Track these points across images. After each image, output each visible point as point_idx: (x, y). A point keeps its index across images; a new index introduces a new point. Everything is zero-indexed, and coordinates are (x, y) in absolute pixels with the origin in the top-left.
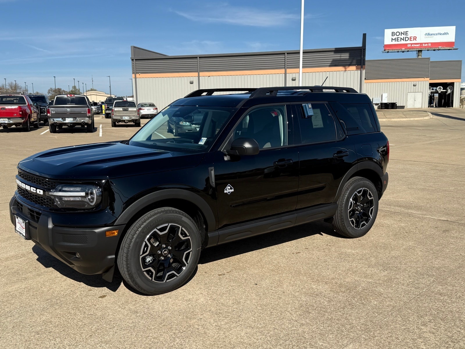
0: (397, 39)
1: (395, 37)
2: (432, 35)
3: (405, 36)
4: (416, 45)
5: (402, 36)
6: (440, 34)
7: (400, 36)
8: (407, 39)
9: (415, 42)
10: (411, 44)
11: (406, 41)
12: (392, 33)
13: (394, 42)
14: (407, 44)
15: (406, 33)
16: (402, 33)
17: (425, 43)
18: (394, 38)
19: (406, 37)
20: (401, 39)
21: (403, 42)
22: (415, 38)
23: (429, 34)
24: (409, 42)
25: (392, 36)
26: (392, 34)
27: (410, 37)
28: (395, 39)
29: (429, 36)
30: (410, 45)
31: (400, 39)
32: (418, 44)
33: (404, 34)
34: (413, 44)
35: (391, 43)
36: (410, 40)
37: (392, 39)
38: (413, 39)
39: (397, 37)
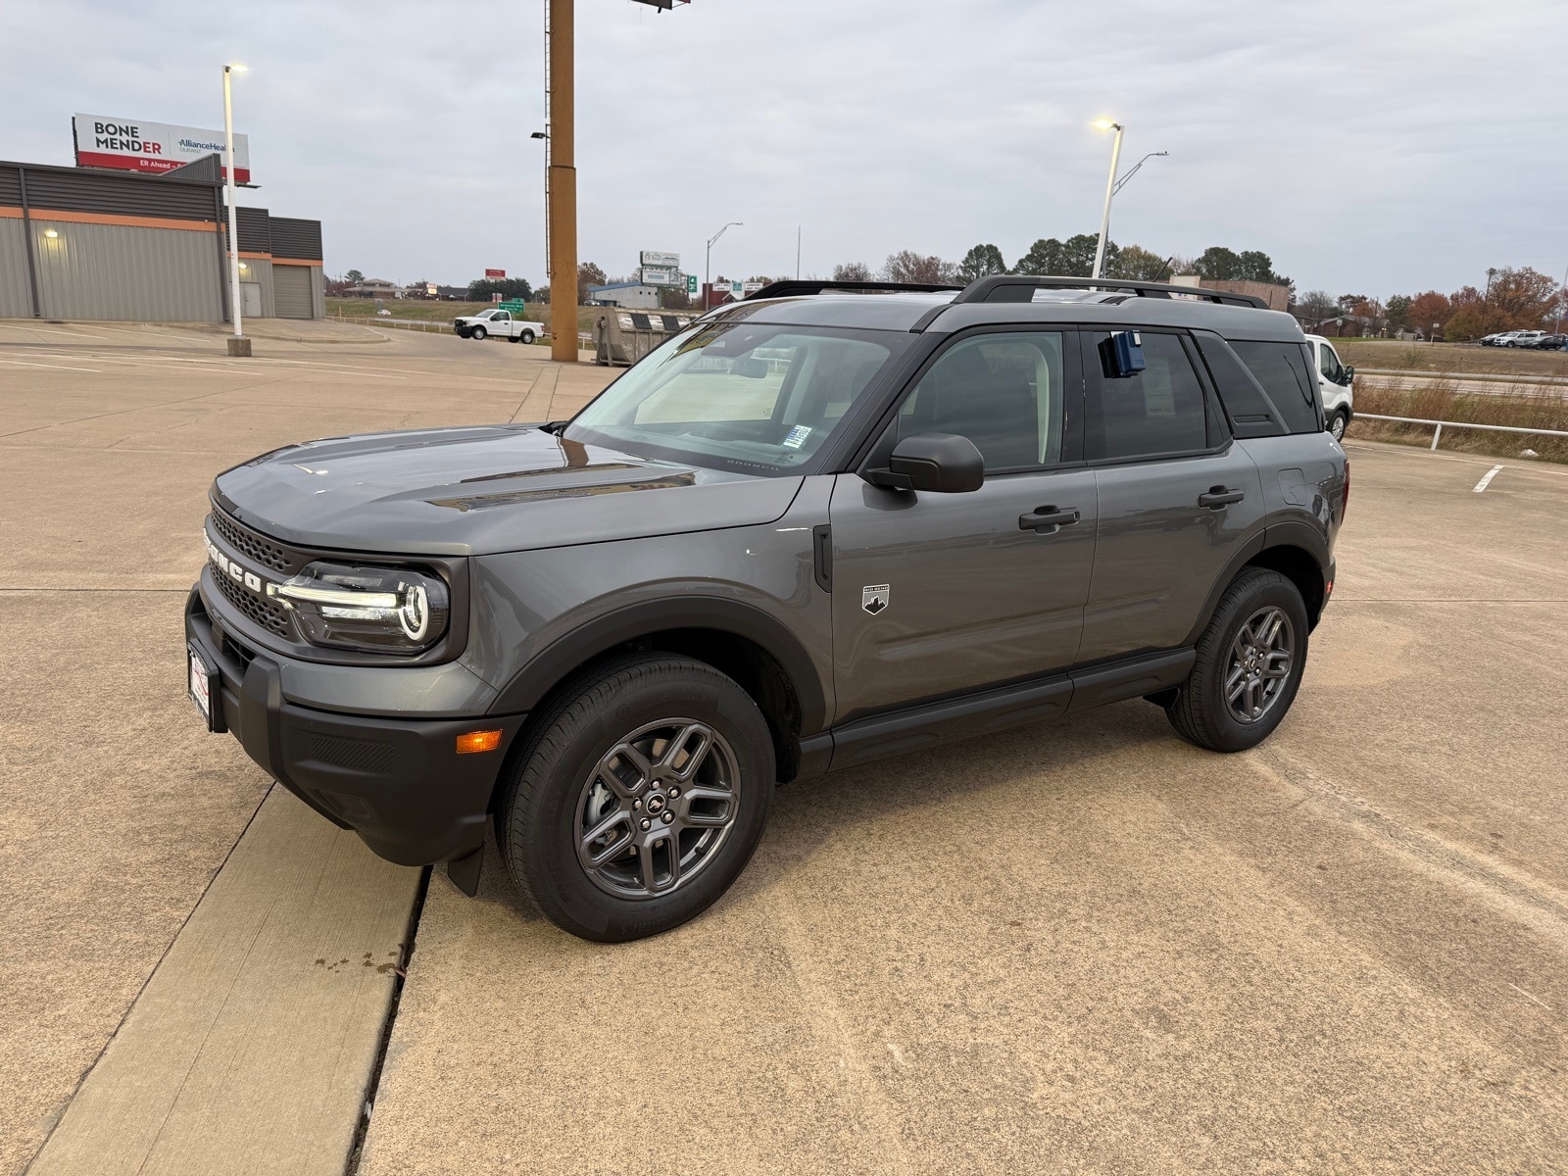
0: (110, 143)
1: (106, 136)
2: (196, 145)
3: (131, 139)
4: (160, 165)
5: (125, 138)
6: (216, 148)
7: (117, 136)
8: (137, 146)
9: (156, 156)
10: (150, 160)
11: (134, 150)
12: (96, 124)
13: (103, 150)
14: (138, 159)
15: (133, 132)
16: (121, 129)
18: (103, 137)
19: (133, 142)
20: (121, 143)
21: (126, 152)
22: (157, 148)
23: (188, 143)
24: (141, 154)
25: (97, 132)
26: (97, 128)
27: (145, 143)
28: (106, 141)
29: (191, 148)
30: (146, 163)
31: (118, 142)
32: (166, 162)
33: (127, 133)
34: (154, 160)
35: (94, 149)
36: (145, 151)
37: (98, 141)
38: (151, 149)
39: (110, 136)
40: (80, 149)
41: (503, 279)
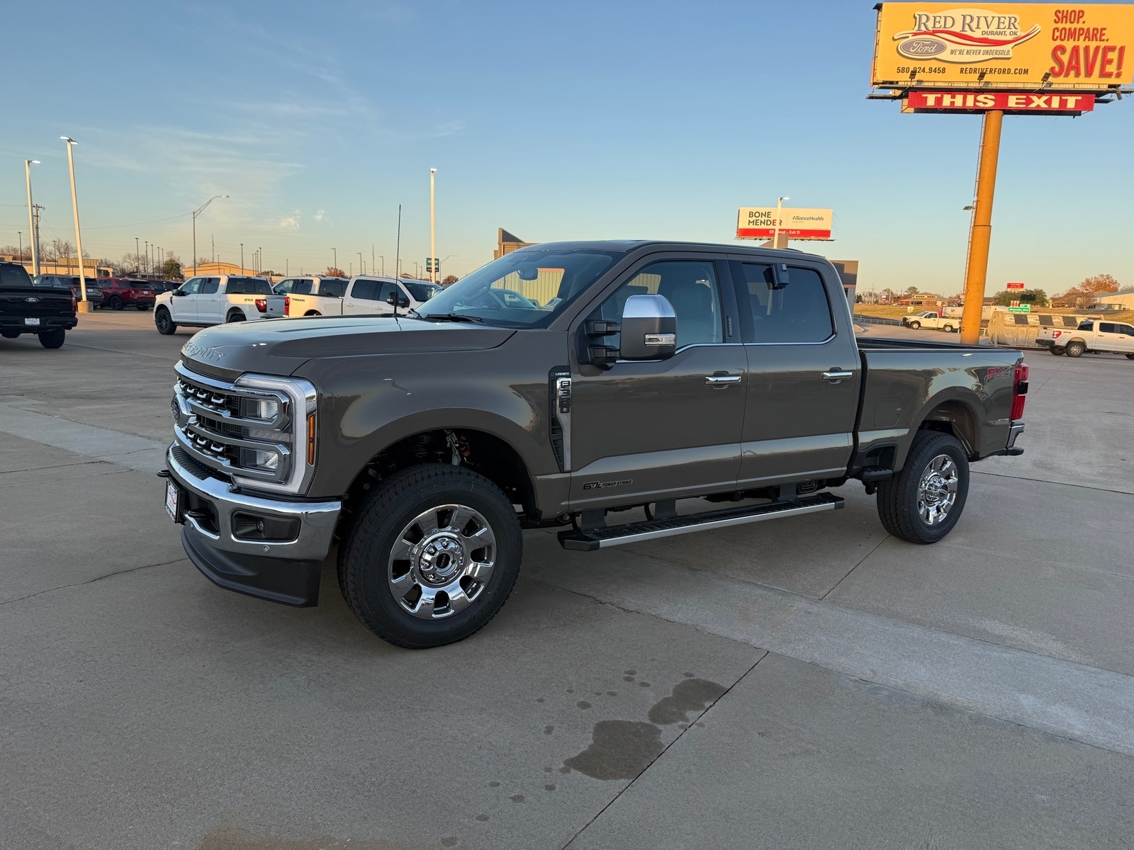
0: (755, 222)
1: (754, 218)
2: (802, 219)
3: (766, 219)
5: (763, 218)
6: (813, 219)
7: (760, 218)
8: (769, 223)
11: (767, 225)
12: (749, 213)
13: (752, 226)
14: (769, 230)
15: (769, 214)
16: (762, 214)
17: (793, 230)
18: (751, 220)
20: (761, 222)
21: (763, 227)
23: (798, 218)
24: (770, 227)
25: (750, 216)
27: (774, 220)
28: (753, 221)
29: (799, 221)
30: (772, 232)
31: (759, 221)
32: (783, 230)
33: (766, 215)
35: (746, 227)
36: (773, 225)
37: (749, 221)
39: (755, 219)
40: (739, 227)
41: (1022, 290)
